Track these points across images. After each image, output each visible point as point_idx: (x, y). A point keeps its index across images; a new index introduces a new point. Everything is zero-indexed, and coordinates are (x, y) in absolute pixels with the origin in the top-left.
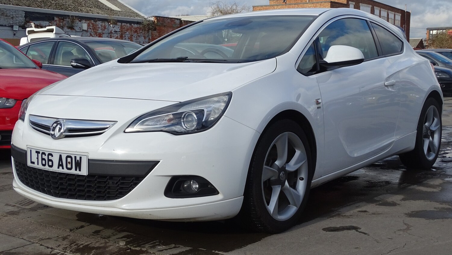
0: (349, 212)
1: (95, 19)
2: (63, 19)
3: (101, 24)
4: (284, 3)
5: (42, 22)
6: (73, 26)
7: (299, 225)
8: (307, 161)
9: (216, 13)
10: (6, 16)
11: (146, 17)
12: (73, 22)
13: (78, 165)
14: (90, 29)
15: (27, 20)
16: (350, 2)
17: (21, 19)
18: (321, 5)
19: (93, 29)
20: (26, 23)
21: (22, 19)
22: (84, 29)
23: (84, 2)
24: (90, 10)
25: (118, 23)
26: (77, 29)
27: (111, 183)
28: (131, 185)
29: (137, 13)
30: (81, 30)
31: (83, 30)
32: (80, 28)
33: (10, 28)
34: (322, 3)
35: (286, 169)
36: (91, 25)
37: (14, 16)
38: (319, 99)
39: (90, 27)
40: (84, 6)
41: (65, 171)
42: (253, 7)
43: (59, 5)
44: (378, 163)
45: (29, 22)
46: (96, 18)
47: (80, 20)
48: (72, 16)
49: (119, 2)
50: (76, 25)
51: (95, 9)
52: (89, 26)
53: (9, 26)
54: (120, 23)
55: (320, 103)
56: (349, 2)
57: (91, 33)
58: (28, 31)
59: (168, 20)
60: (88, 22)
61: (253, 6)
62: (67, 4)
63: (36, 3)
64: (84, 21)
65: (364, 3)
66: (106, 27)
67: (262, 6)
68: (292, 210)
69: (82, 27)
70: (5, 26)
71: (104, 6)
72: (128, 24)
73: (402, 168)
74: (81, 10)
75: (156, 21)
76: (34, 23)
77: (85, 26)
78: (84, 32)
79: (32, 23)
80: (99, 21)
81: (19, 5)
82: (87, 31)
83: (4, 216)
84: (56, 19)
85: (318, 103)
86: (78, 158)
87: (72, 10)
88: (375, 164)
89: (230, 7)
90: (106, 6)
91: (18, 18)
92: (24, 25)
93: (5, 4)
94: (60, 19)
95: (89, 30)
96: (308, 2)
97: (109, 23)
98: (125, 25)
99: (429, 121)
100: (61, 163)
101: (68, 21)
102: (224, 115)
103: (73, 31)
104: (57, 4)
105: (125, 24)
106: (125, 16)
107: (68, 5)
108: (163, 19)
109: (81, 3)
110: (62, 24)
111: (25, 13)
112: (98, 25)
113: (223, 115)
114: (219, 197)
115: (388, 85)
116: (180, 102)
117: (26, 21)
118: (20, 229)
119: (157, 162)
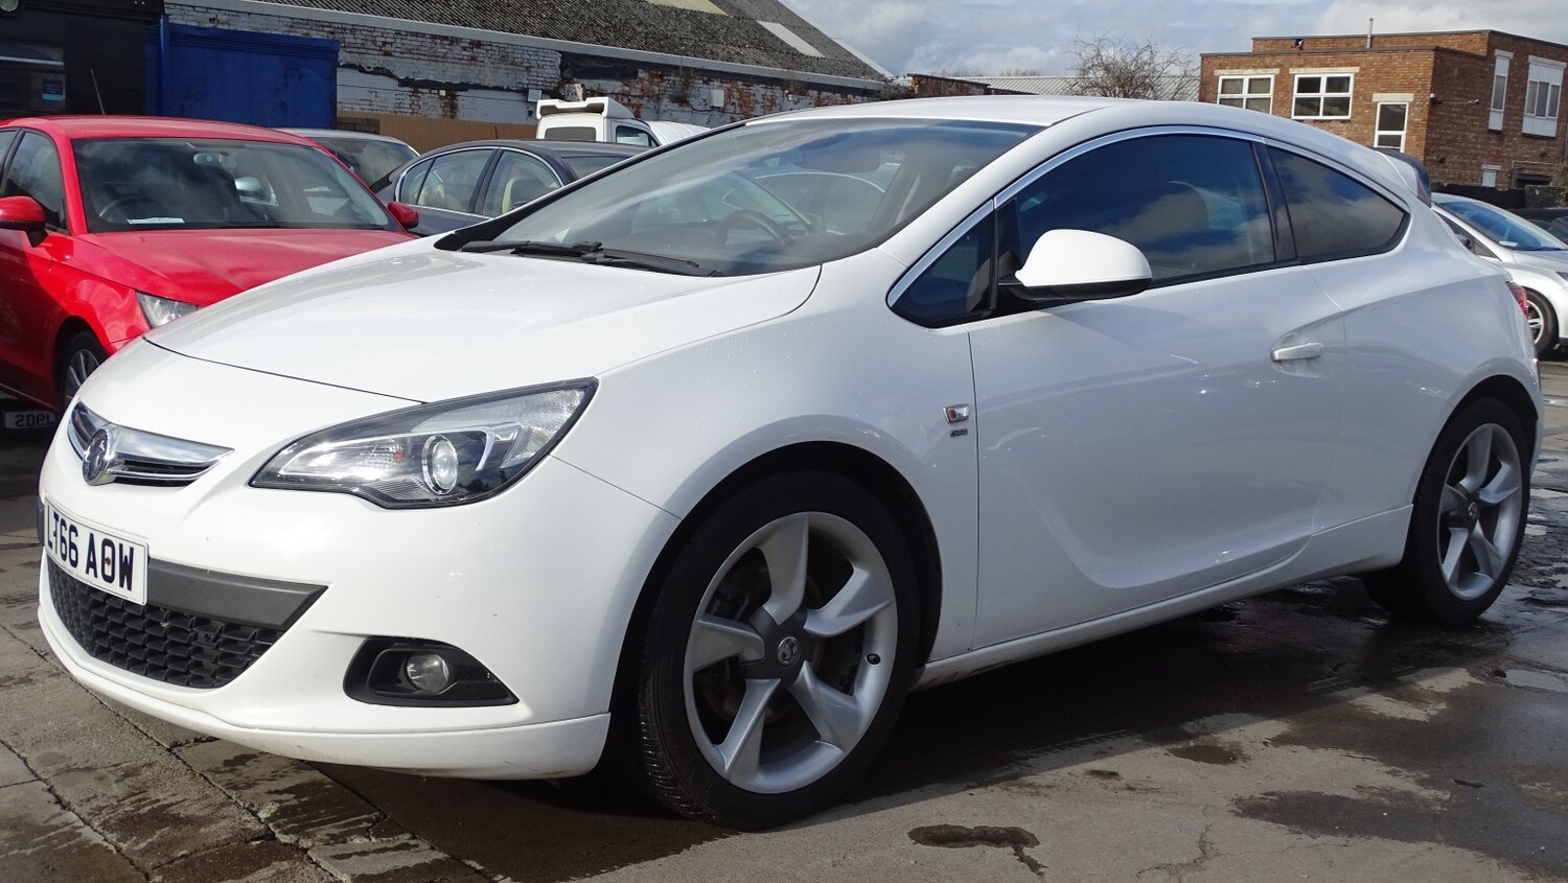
0: (1054, 772)
1: (749, 80)
2: (661, 77)
3: (762, 91)
4: (1297, 50)
5: (606, 82)
6: (686, 96)
7: (851, 805)
8: (895, 604)
9: (1091, 72)
10: (513, 64)
11: (889, 75)
12: (686, 85)
13: (127, 570)
14: (733, 104)
15: (567, 74)
16: (1497, 52)
17: (551, 71)
18: (1404, 58)
19: (740, 105)
20: (561, 85)
21: (552, 73)
22: (716, 105)
23: (724, 30)
24: (738, 53)
25: (810, 91)
26: (696, 103)
27: (202, 634)
28: (250, 652)
29: (865, 66)
30: (708, 108)
31: (713, 107)
32: (705, 100)
33: (518, 97)
34: (1408, 51)
35: (805, 627)
36: (734, 93)
37: (534, 63)
38: (961, 406)
39: (733, 100)
40: (723, 41)
41: (99, 583)
42: (1200, 58)
43: (653, 38)
44: (1310, 586)
45: (569, 81)
46: (749, 76)
47: (706, 78)
48: (685, 68)
49: (822, 34)
50: (693, 92)
51: (750, 50)
52: (728, 96)
53: (517, 91)
54: (816, 93)
55: (964, 419)
56: (1494, 52)
57: (735, 116)
58: (542, 108)
59: (950, 86)
60: (728, 85)
61: (1201, 55)
62: (678, 35)
63: (594, 32)
64: (716, 83)
65: (1542, 56)
66: (777, 102)
67: (1227, 56)
68: (826, 758)
69: (710, 96)
70: (508, 90)
71: (778, 44)
72: (837, 95)
73: (1375, 613)
74: (712, 53)
75: (916, 89)
76: (583, 86)
77: (718, 97)
78: (715, 112)
79: (576, 85)
80: (758, 83)
81: (549, 36)
82: (722, 110)
83: (52, 676)
84: (642, 74)
85: (953, 417)
86: (126, 552)
87: (689, 53)
88: (1296, 589)
89: (1134, 55)
90: (783, 42)
91: (541, 70)
92: (558, 88)
93: (511, 31)
94: (652, 76)
95: (728, 107)
96: (1368, 46)
97: (784, 90)
98: (828, 97)
99: (1475, 472)
100: (92, 560)
101: (674, 81)
102: (552, 453)
103: (687, 109)
104: (650, 35)
105: (829, 94)
106: (831, 73)
107: (680, 38)
108: (937, 84)
109: (715, 32)
110: (656, 88)
111: (562, 58)
112: (754, 95)
113: (548, 453)
114: (520, 711)
115: (1282, 358)
116: (423, 403)
117: (563, 79)
118: (50, 723)
119: (319, 591)
